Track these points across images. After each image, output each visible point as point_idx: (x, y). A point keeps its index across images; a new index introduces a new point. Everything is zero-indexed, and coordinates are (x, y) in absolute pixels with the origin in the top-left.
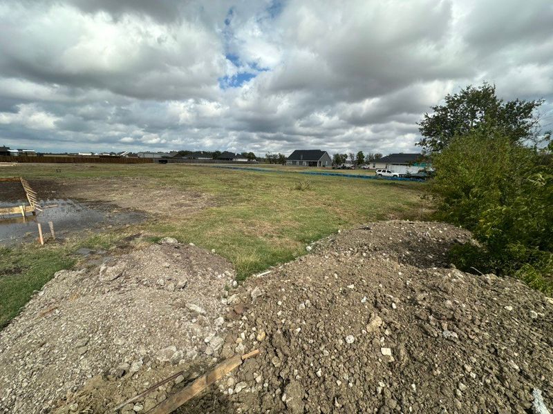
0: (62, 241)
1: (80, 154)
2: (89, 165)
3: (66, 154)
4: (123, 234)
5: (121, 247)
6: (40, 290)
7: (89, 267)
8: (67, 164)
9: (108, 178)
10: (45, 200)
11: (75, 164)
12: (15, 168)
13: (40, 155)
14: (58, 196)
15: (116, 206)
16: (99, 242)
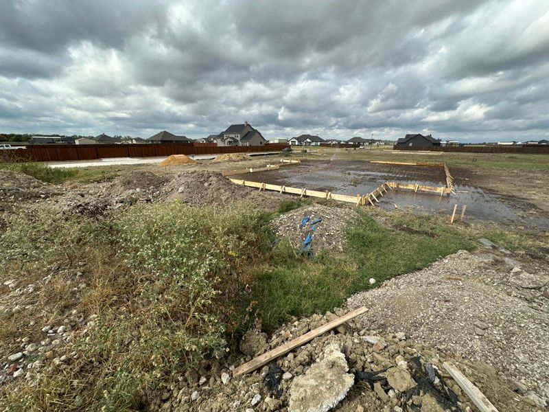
0: (467, 225)
1: (499, 143)
2: (507, 155)
3: (484, 144)
4: (538, 242)
5: (532, 256)
6: (444, 257)
7: (497, 261)
8: (484, 154)
9: (530, 172)
10: (459, 186)
11: (491, 154)
12: (441, 156)
13: (461, 145)
14: (470, 184)
15: (534, 206)
16: (504, 240)
